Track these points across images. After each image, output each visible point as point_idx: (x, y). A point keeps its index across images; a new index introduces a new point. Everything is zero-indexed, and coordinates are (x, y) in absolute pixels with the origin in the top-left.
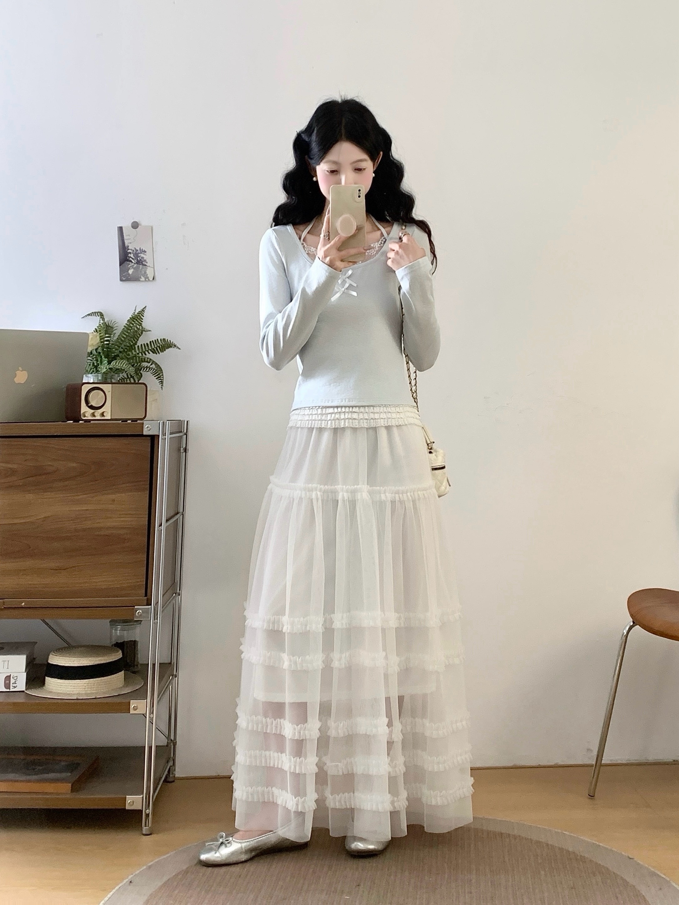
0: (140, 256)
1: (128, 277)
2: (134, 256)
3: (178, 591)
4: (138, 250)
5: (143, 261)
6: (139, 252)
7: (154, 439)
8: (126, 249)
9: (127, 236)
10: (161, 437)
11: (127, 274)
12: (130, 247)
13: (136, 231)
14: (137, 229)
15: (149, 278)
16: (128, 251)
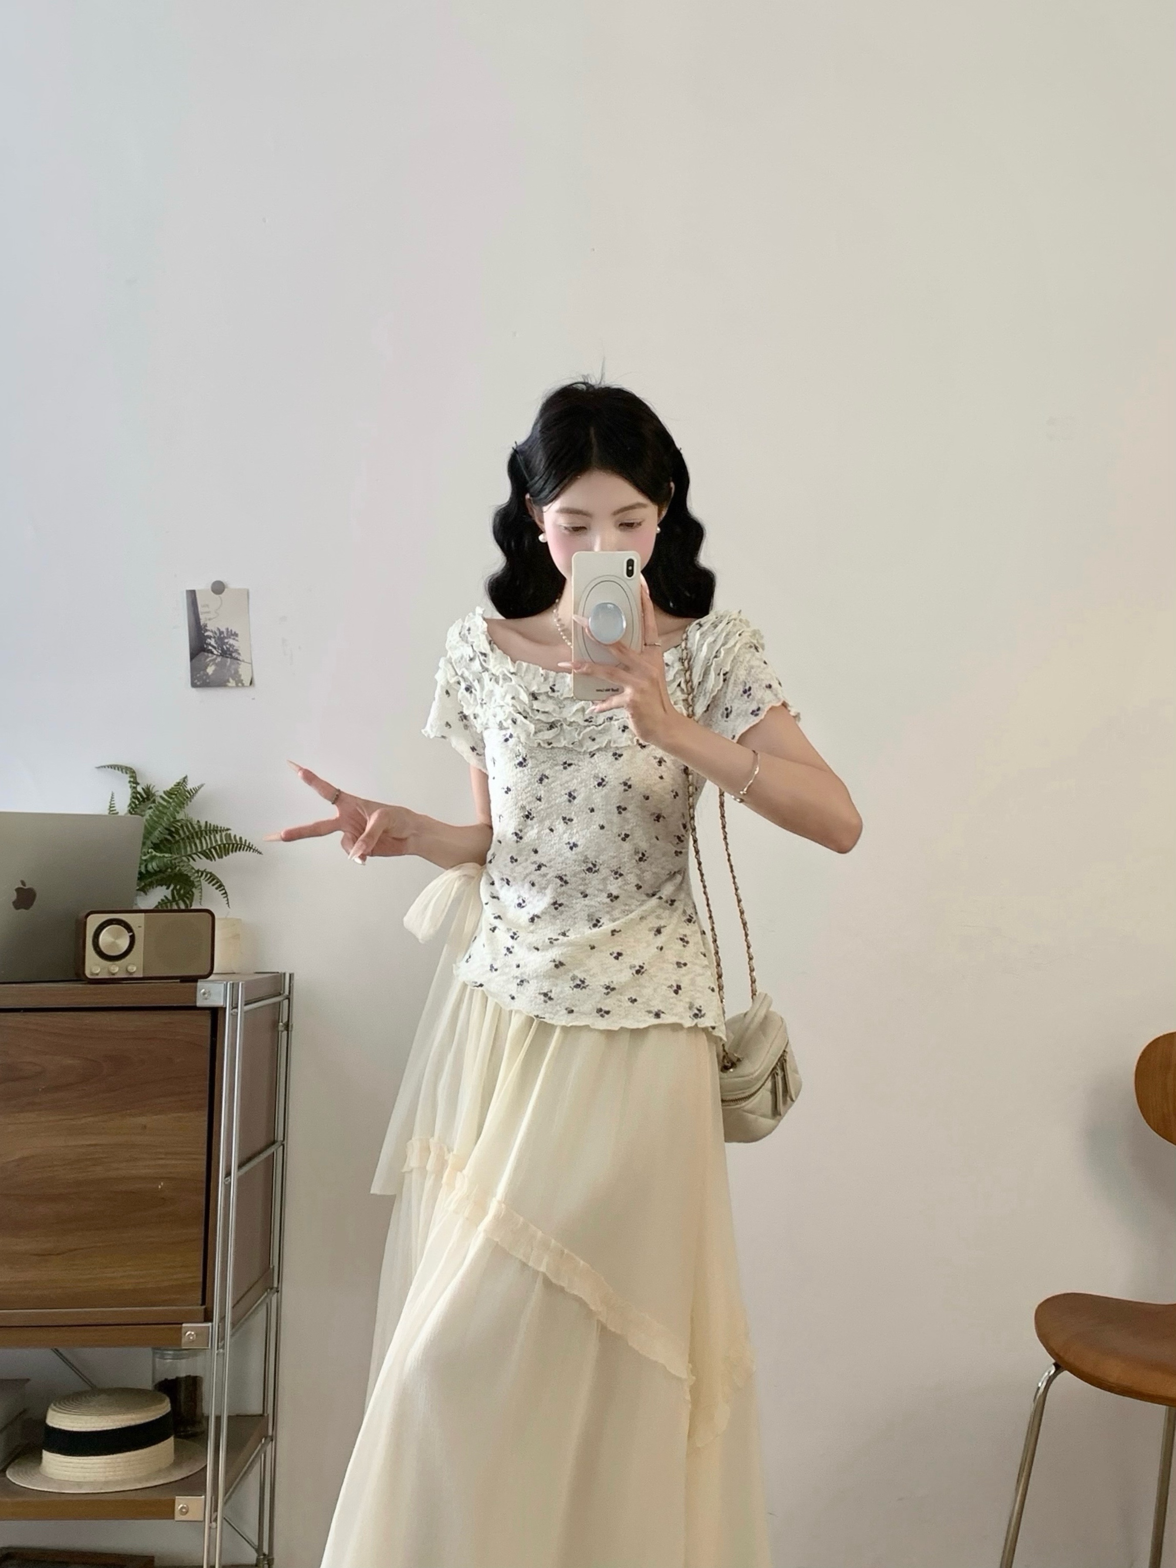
0: (227, 643)
1: (206, 680)
2: (216, 643)
3: (275, 1285)
4: (221, 633)
5: (232, 652)
6: (225, 635)
7: (216, 1013)
8: (202, 630)
9: (203, 606)
10: (229, 1012)
11: (204, 675)
12: (208, 625)
13: (221, 598)
14: (221, 595)
15: (244, 682)
16: (206, 634)
